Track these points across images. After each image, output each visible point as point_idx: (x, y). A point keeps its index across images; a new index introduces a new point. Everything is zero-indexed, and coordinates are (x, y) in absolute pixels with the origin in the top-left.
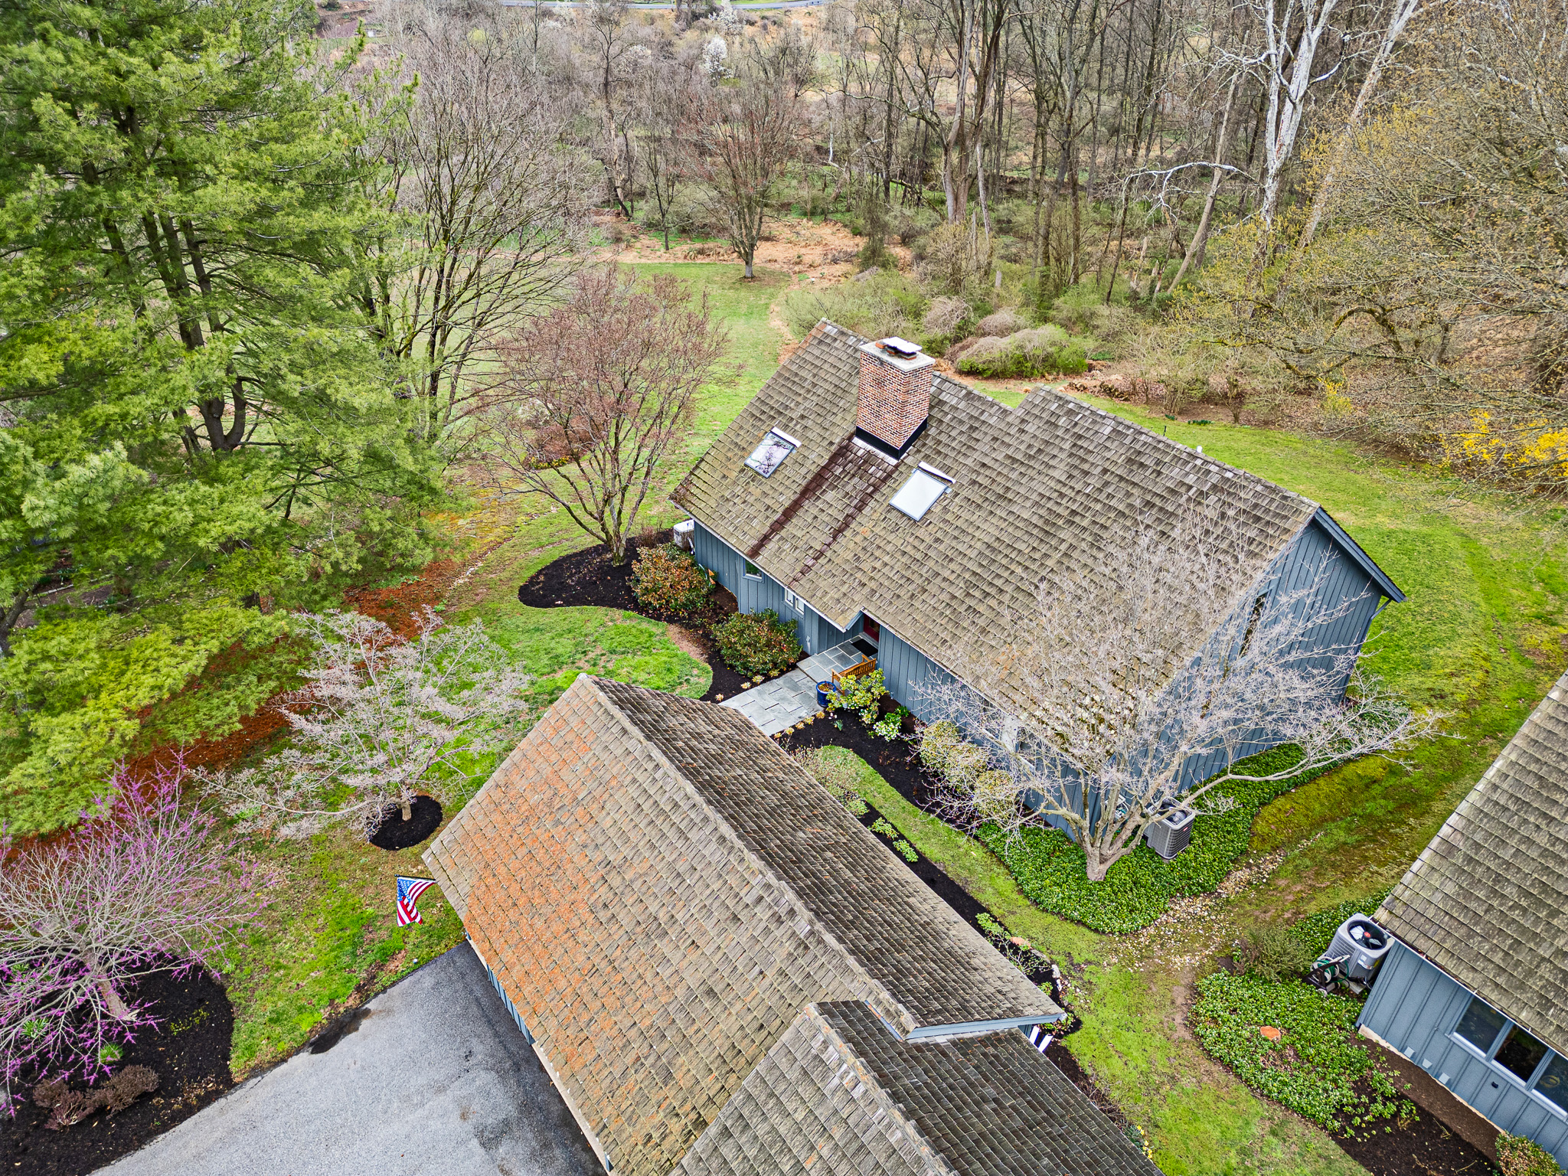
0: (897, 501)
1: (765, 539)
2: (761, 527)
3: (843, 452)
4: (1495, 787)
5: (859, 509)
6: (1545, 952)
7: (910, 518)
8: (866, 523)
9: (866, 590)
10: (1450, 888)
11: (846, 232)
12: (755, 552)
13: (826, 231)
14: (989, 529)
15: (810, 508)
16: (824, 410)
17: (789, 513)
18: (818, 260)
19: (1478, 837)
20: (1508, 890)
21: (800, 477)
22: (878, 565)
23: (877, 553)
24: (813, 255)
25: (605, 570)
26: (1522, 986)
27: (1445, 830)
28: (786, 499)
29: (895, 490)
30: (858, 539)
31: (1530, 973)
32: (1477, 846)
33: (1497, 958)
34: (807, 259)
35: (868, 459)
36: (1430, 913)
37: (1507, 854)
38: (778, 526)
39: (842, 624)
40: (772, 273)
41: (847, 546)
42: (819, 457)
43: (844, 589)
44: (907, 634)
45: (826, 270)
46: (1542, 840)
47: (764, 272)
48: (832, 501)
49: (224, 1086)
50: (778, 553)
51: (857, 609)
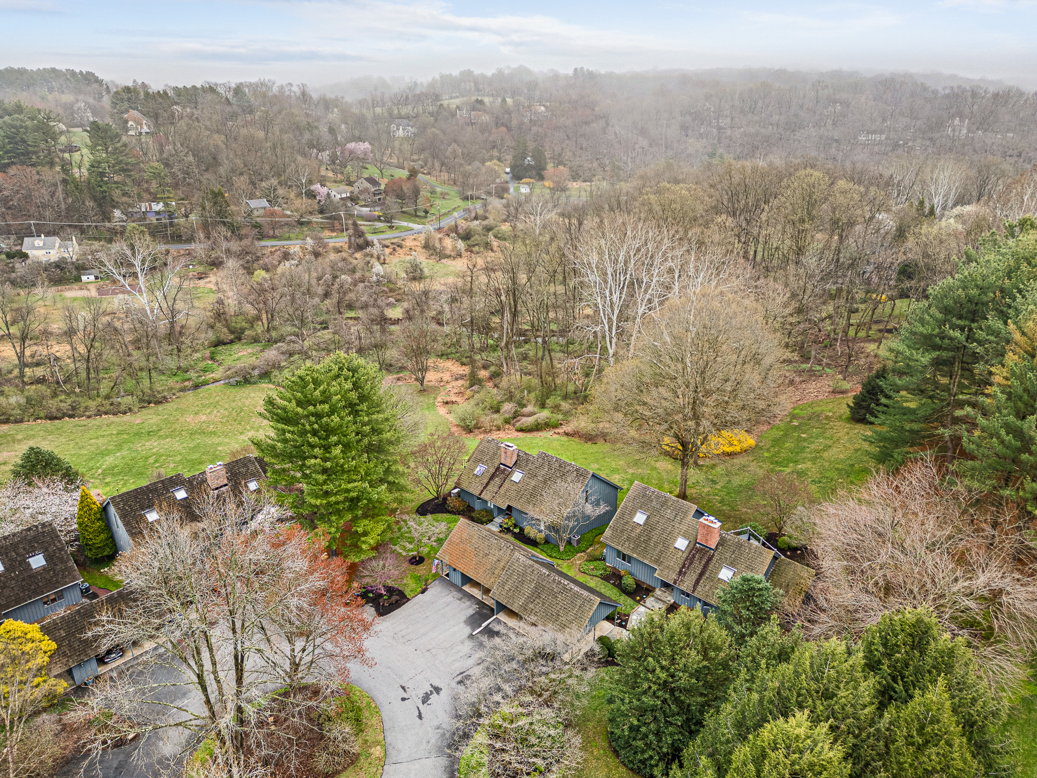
0: (512, 479)
1: (482, 491)
2: (481, 488)
3: (498, 469)
7: (516, 482)
8: (507, 485)
9: (508, 500)
11: (458, 364)
12: (480, 494)
13: (449, 364)
15: (492, 483)
16: (492, 459)
17: (487, 484)
18: (449, 379)
21: (488, 475)
22: (510, 494)
23: (510, 491)
24: (446, 377)
25: (437, 505)
28: (486, 481)
29: (512, 476)
30: (505, 488)
33: (617, 541)
34: (445, 379)
35: (505, 470)
38: (485, 488)
39: (504, 508)
40: (432, 387)
41: (502, 490)
42: (492, 470)
43: (503, 500)
44: (519, 507)
45: (454, 384)
47: (428, 387)
48: (497, 480)
49: (408, 600)
50: (486, 494)
51: (507, 504)
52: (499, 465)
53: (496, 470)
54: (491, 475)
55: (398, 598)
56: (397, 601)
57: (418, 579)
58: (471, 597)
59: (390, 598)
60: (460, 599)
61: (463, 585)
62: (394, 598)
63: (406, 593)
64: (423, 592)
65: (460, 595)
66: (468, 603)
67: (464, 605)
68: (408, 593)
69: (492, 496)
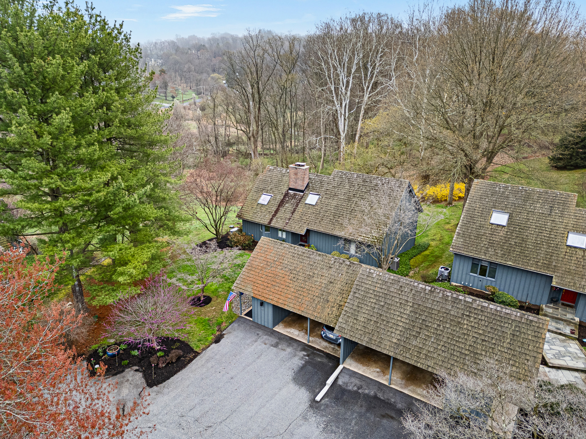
0: (307, 202)
1: (271, 220)
2: (269, 217)
3: (287, 195)
4: (463, 220)
5: (297, 206)
6: (482, 245)
7: (312, 205)
8: (300, 209)
9: (306, 224)
10: (462, 240)
12: (270, 223)
14: (334, 203)
15: (282, 209)
16: (277, 186)
17: (276, 212)
19: (463, 230)
20: (472, 237)
21: (277, 203)
22: (307, 217)
23: (306, 215)
26: (481, 252)
27: (457, 231)
28: (274, 209)
29: (305, 200)
30: (299, 213)
31: (481, 249)
32: (464, 231)
33: (475, 249)
35: (295, 195)
36: (460, 246)
37: (470, 231)
38: (274, 216)
39: (303, 233)
41: (296, 215)
42: (280, 197)
43: (300, 225)
46: (474, 227)
48: (288, 206)
49: (197, 354)
50: (277, 221)
51: (306, 228)
52: (288, 191)
53: (284, 197)
54: (279, 202)
55: (181, 352)
56: (179, 358)
57: (208, 324)
58: (291, 341)
59: (167, 353)
60: (276, 345)
61: (274, 325)
62: (174, 354)
63: (192, 345)
64: (217, 340)
65: (274, 340)
66: (289, 350)
67: (283, 354)
68: (194, 344)
69: (285, 223)
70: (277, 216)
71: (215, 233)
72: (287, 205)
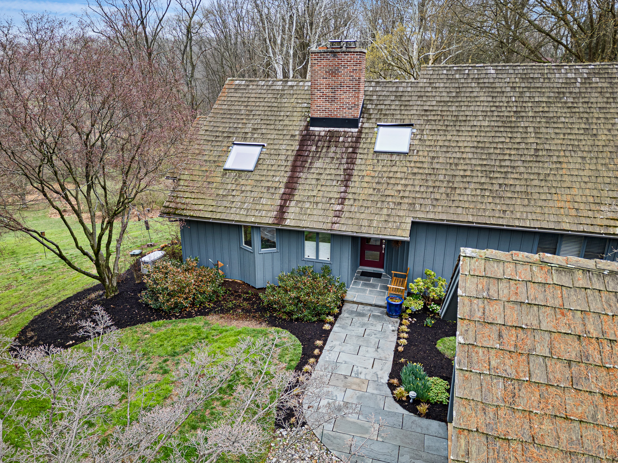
1: (282, 210)
2: (272, 202)
3: (307, 138)
5: (353, 163)
7: (399, 154)
8: (365, 168)
9: (405, 207)
12: (279, 219)
14: (466, 139)
15: (307, 176)
17: (291, 185)
21: (283, 162)
22: (400, 188)
23: (392, 181)
30: (367, 179)
35: (333, 135)
38: (288, 196)
41: (361, 186)
42: (289, 146)
48: (324, 166)
50: (302, 212)
51: (409, 220)
52: (307, 128)
53: (302, 143)
54: (291, 159)
69: (332, 214)
70: (296, 198)
71: (94, 272)
72: (318, 164)
